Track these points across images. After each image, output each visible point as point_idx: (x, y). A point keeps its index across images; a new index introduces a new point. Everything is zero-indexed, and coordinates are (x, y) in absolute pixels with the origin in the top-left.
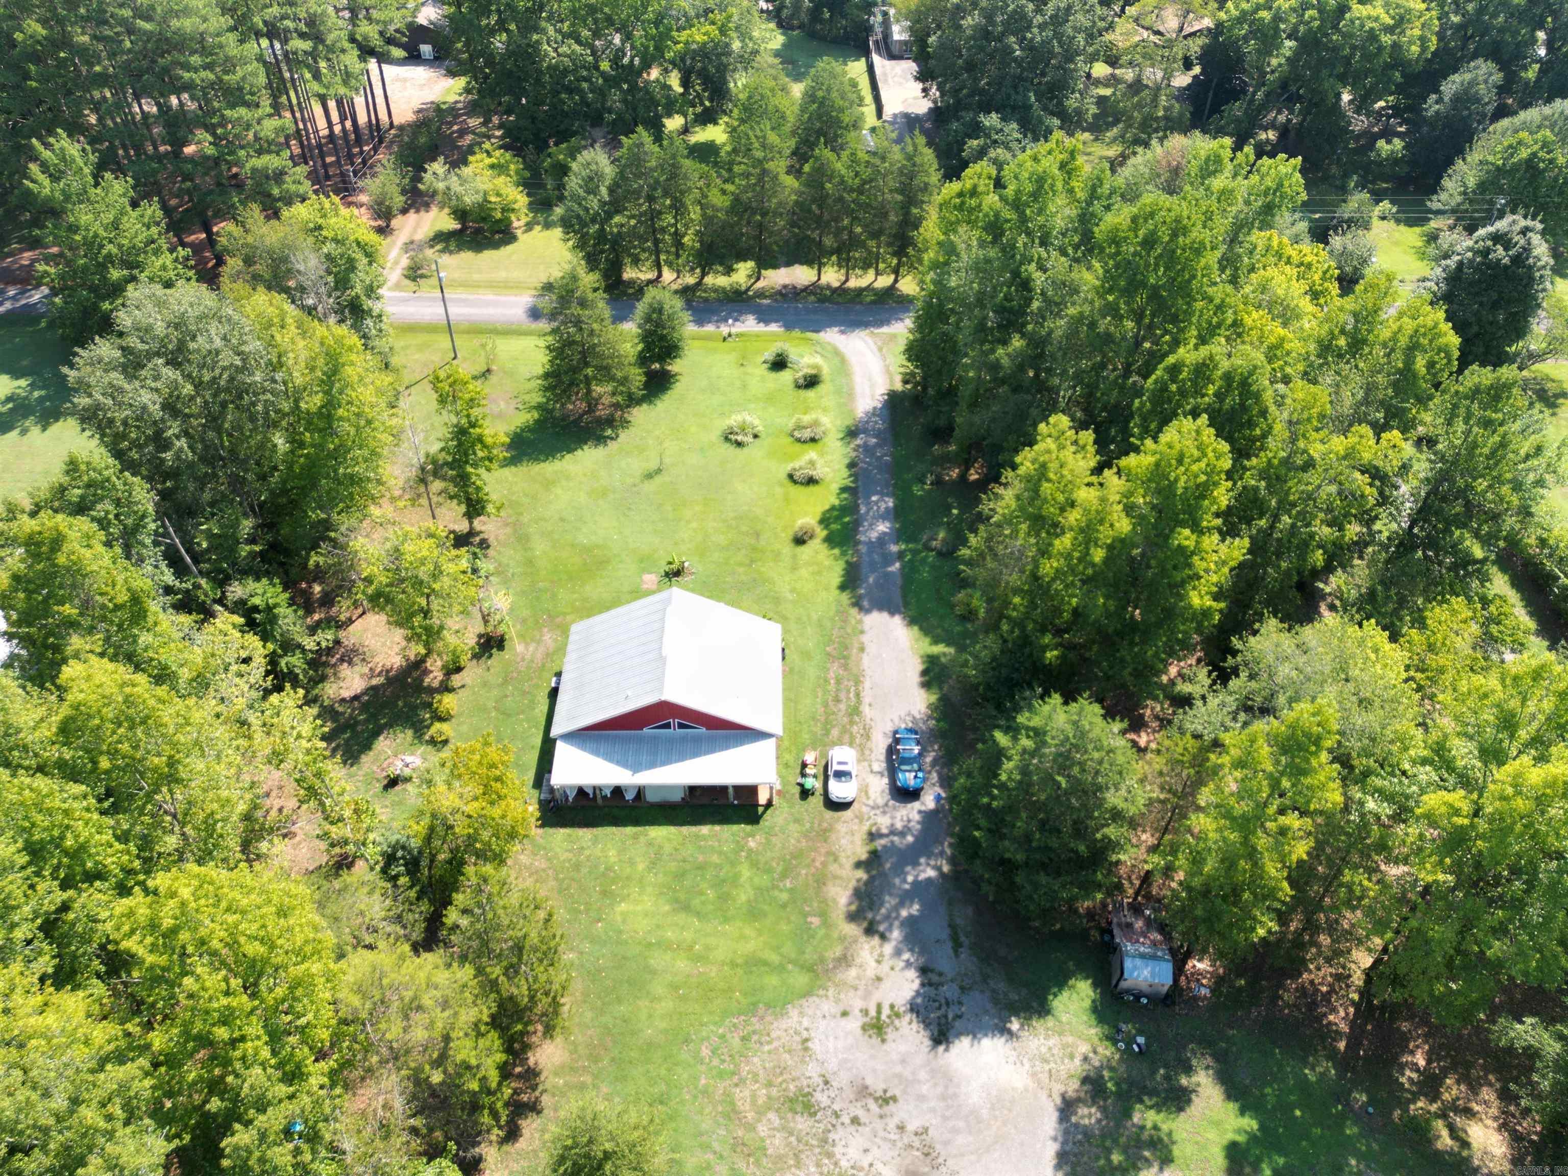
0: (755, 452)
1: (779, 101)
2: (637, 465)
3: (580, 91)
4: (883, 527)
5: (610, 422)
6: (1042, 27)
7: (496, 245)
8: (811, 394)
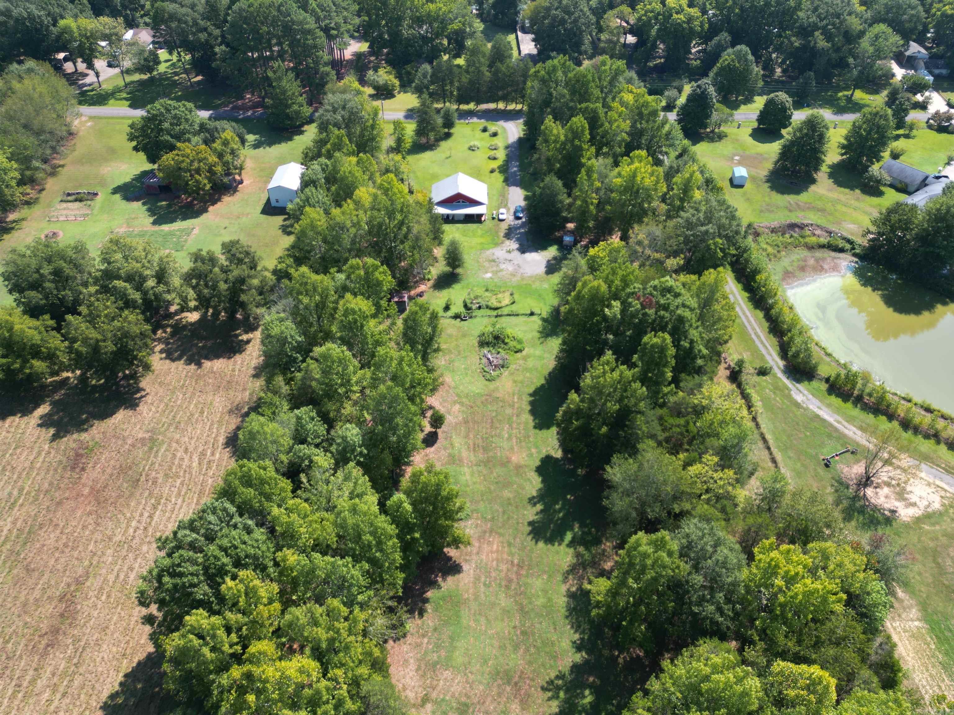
0: (477, 153)
1: (483, 49)
2: (444, 156)
3: (414, 46)
4: (515, 169)
5: (434, 145)
6: (570, 23)
7: (390, 98)
8: (495, 138)
